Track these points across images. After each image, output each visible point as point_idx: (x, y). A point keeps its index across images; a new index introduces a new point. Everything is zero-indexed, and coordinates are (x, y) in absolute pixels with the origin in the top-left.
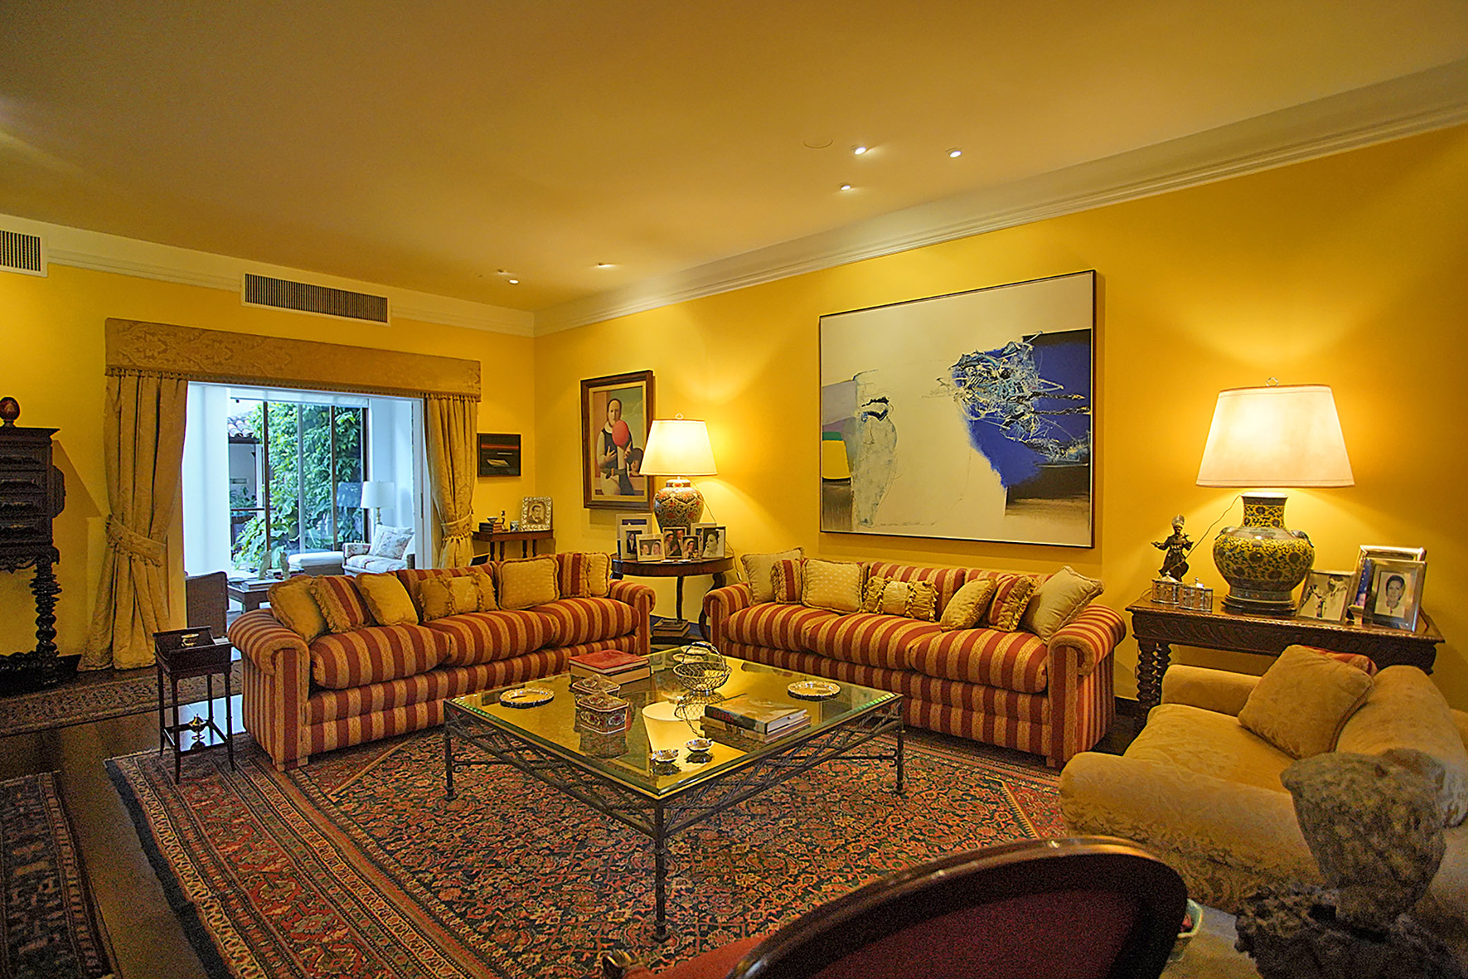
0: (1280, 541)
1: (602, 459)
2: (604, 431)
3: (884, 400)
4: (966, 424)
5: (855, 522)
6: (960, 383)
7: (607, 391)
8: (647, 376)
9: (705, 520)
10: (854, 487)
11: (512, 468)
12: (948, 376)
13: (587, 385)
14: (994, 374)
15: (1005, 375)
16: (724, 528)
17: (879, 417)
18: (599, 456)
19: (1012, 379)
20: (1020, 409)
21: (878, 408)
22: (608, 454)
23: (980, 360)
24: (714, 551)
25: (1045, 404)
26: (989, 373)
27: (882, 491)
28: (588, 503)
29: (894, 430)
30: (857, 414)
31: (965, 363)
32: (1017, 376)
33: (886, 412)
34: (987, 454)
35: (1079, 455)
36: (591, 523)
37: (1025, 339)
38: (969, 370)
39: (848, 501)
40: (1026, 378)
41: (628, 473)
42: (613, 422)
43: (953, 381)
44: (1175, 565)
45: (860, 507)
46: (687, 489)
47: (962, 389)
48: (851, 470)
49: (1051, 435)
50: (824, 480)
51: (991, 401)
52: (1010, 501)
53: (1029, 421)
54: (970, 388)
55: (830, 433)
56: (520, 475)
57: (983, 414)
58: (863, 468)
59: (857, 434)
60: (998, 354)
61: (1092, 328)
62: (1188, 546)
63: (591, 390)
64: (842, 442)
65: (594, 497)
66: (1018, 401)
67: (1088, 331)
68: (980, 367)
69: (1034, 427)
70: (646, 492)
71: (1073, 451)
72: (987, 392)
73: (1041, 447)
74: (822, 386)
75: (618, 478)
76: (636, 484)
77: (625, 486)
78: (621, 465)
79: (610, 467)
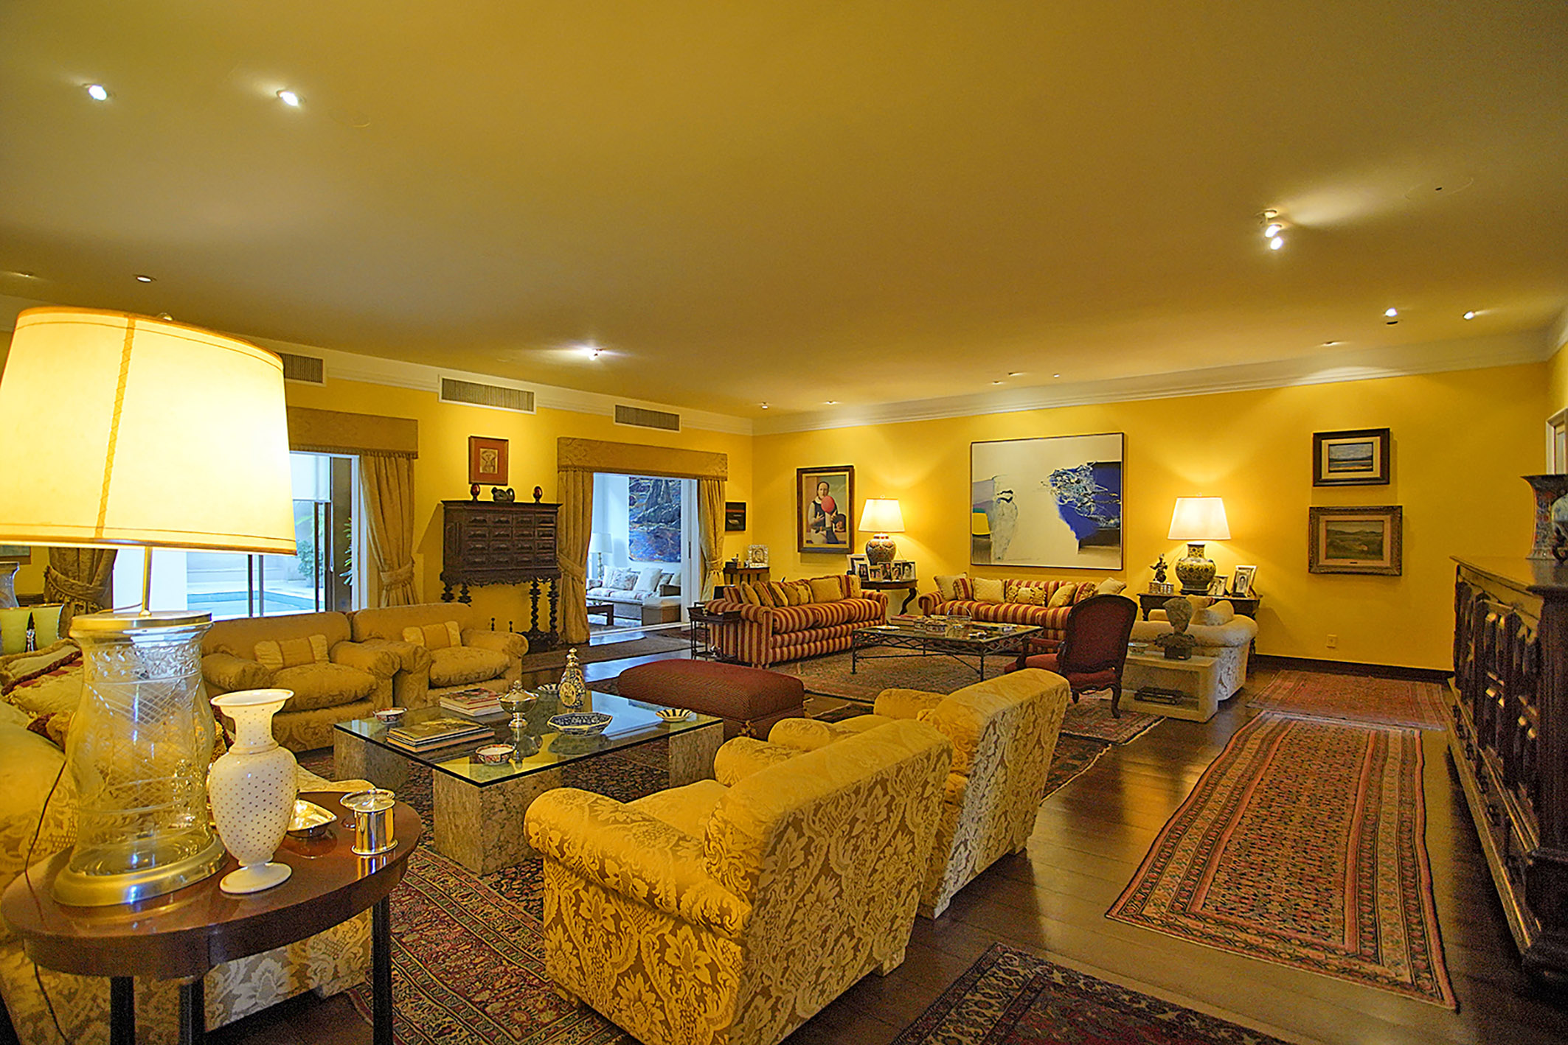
0: (1203, 563)
1: (812, 520)
2: (814, 502)
3: (1011, 492)
4: (1057, 507)
5: (993, 558)
6: (1054, 485)
7: (818, 477)
8: (850, 469)
9: (897, 558)
11: (741, 527)
12: (1047, 481)
13: (800, 472)
14: (1072, 481)
15: (1078, 482)
16: (913, 563)
17: (1008, 501)
18: (810, 517)
19: (1081, 484)
20: (1086, 500)
21: (1007, 496)
22: (818, 517)
23: (1065, 473)
24: (909, 576)
25: (1099, 498)
26: (1069, 480)
27: (1009, 541)
28: (801, 548)
29: (1016, 508)
30: (994, 499)
31: (1057, 474)
32: (1084, 483)
33: (1011, 498)
34: (1068, 522)
35: (1115, 523)
36: (801, 562)
37: (1089, 464)
38: (1059, 478)
39: (989, 547)
40: (1089, 485)
41: (834, 530)
42: (822, 497)
43: (1050, 484)
44: (1161, 577)
45: (995, 550)
46: (885, 540)
47: (1055, 488)
48: (990, 530)
49: (1101, 514)
50: (974, 535)
51: (1070, 495)
52: (1080, 547)
53: (1090, 506)
54: (1059, 487)
55: (977, 509)
56: (744, 529)
57: (1066, 502)
58: (998, 529)
60: (1074, 471)
61: (1121, 460)
62: (1166, 567)
63: (804, 475)
64: (985, 514)
65: (805, 545)
66: (1085, 495)
67: (1119, 463)
68: (1064, 477)
69: (1093, 509)
70: (848, 542)
71: (1112, 522)
72: (1068, 490)
73: (1096, 519)
74: (973, 482)
75: (825, 532)
76: (840, 537)
77: (831, 538)
78: (828, 525)
79: (819, 526)
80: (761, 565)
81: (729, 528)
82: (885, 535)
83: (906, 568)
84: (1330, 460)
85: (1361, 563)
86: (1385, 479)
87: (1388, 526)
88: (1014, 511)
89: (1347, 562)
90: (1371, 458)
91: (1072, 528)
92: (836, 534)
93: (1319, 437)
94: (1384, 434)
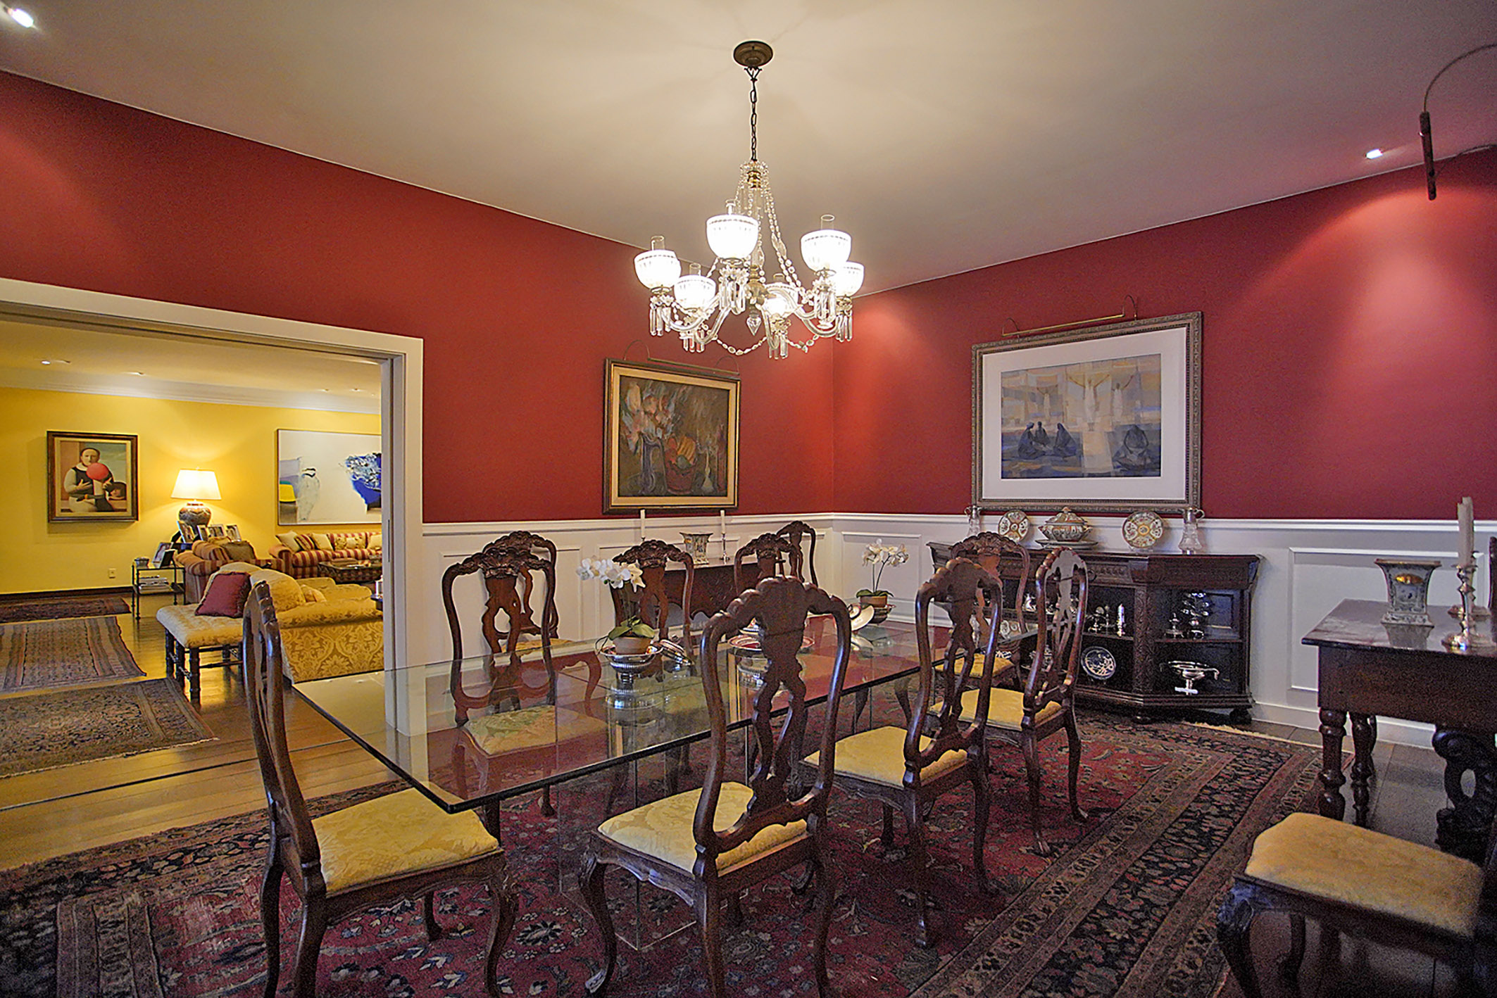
1: (71, 488)
2: (75, 469)
3: (313, 469)
4: (351, 481)
5: (298, 520)
6: (349, 466)
7: (80, 442)
8: (133, 439)
9: (212, 522)
10: (298, 504)
12: (343, 463)
13: (52, 435)
14: (362, 464)
15: (366, 465)
17: (311, 476)
18: (68, 485)
19: (369, 467)
20: (371, 477)
21: (311, 473)
22: (81, 484)
23: (357, 459)
26: (360, 464)
27: (313, 506)
28: (51, 516)
29: (318, 482)
30: (300, 475)
31: (350, 459)
32: (371, 466)
33: (314, 474)
34: (360, 493)
37: (372, 454)
38: (352, 462)
39: (295, 511)
40: (375, 468)
41: (108, 498)
42: (88, 464)
43: (346, 466)
45: (301, 513)
47: (349, 469)
48: (296, 497)
50: (281, 502)
51: (361, 474)
52: (368, 509)
53: (375, 482)
54: (352, 468)
55: (283, 481)
57: (358, 478)
58: (303, 496)
59: (300, 483)
60: (364, 458)
63: (58, 439)
64: (291, 486)
65: (58, 513)
66: (371, 474)
68: (357, 461)
69: (377, 484)
70: (129, 509)
72: (359, 470)
73: (380, 490)
74: (280, 459)
75: (93, 501)
76: (117, 504)
77: (102, 505)
78: (98, 491)
82: (198, 502)
88: (317, 484)
91: (362, 496)
92: (111, 502)
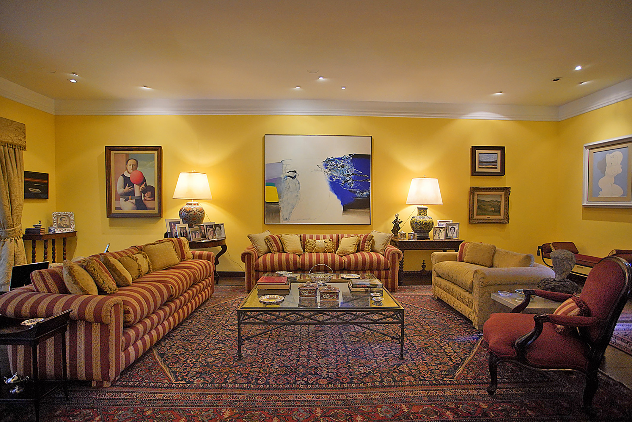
0: (427, 219)
1: (121, 190)
2: (123, 175)
3: (295, 172)
4: (328, 183)
5: (281, 219)
6: (326, 168)
7: (126, 154)
8: (158, 149)
9: (206, 221)
10: (281, 205)
11: (43, 195)
12: (321, 165)
13: (109, 149)
14: (339, 166)
15: (342, 167)
16: (223, 224)
17: (293, 178)
18: (119, 187)
19: (345, 168)
20: (348, 178)
21: (292, 175)
22: (127, 188)
23: (334, 160)
24: (220, 234)
25: (356, 178)
26: (337, 165)
27: (294, 207)
28: (110, 214)
29: (299, 183)
30: (282, 176)
31: (328, 161)
32: (347, 167)
33: (295, 176)
34: (336, 194)
35: (367, 195)
36: (110, 226)
37: (350, 155)
38: (330, 164)
39: (278, 211)
40: (350, 170)
41: (143, 198)
42: (131, 171)
43: (323, 167)
44: (396, 228)
45: (283, 213)
46: (197, 206)
47: (327, 170)
48: (279, 198)
49: (358, 188)
50: (267, 203)
51: (337, 175)
52: (344, 210)
53: (350, 183)
54: (330, 170)
55: (269, 183)
56: (48, 198)
57: (335, 179)
58: (285, 198)
59: (283, 184)
60: (340, 159)
61: (370, 154)
62: (400, 223)
63: (113, 153)
64: (275, 187)
65: (114, 211)
66: (347, 176)
67: (370, 155)
68: (333, 163)
69: (352, 185)
70: (156, 209)
71: (365, 193)
72: (336, 172)
73: (354, 191)
74: (266, 163)
75: (134, 201)
76: (149, 204)
77: (140, 204)
78: (137, 194)
79: (128, 195)
80: (66, 231)
81: (29, 196)
82: (195, 202)
83: (217, 228)
84: (480, 162)
85: (492, 217)
86: (502, 173)
87: (503, 197)
88: (298, 185)
89: (485, 217)
90: (496, 162)
91: (338, 197)
92: (144, 202)
93: (474, 149)
94: (502, 149)
